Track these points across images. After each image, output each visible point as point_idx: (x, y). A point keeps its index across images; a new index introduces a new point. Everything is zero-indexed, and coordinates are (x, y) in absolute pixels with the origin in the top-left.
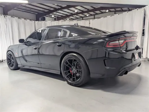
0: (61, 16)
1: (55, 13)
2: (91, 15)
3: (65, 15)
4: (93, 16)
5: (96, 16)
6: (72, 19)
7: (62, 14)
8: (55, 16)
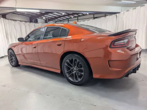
0: (51, 18)
1: (46, 15)
2: (75, 17)
3: (54, 17)
4: (77, 18)
5: (79, 18)
6: (59, 20)
7: (52, 16)
8: (45, 18)
